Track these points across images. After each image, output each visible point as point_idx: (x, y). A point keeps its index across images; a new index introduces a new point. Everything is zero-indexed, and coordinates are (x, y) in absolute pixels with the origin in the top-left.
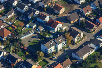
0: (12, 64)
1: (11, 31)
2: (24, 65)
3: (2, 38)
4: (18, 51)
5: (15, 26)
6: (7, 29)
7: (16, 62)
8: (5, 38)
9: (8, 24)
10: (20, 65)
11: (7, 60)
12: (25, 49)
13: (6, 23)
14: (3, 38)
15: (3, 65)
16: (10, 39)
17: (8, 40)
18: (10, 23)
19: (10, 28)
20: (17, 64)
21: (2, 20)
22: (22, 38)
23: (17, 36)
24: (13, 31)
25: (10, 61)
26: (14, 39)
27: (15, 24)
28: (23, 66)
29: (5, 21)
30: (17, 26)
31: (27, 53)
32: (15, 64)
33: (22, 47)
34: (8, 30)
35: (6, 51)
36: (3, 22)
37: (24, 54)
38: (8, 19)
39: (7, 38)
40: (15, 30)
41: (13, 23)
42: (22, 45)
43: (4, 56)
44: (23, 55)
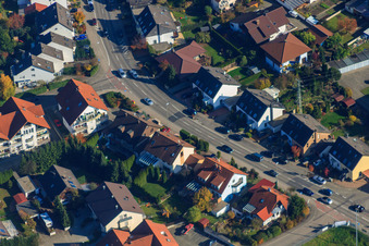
0: (294, 149)
1: (310, 44)
2: (335, 153)
3: (276, 66)
4: (324, 110)
5: (329, 29)
6: (298, 37)
7: (310, 141)
8: (287, 64)
9: (304, 22)
10: (321, 155)
11: (283, 133)
12: (349, 104)
13: (298, 18)
14: (280, 64)
15: (265, 149)
16: (303, 68)
17: (294, 72)
18: (311, 19)
19: (311, 36)
20: (311, 149)
21: (287, 10)
22: (343, 71)
23: (328, 60)
24: (318, 46)
25: (290, 138)
26: (318, 72)
27: (330, 25)
28: (331, 156)
29: (295, 13)
30: (334, 32)
31: (354, 118)
32: (305, 149)
33: (340, 98)
34: (303, 41)
35: (281, 107)
36: (290, 16)
37: (341, 122)
38: (307, 5)
39: (293, 67)
40: (326, 43)
41: (321, 21)
42: (342, 91)
43: (272, 122)
44: (338, 125)
